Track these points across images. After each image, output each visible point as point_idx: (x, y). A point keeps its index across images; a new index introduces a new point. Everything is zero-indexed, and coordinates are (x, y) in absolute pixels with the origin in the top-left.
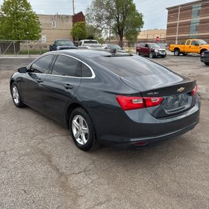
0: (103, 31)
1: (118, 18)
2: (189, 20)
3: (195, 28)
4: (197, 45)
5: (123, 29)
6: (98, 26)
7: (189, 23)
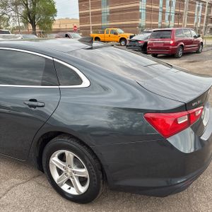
0: (11, 19)
1: (27, 5)
2: (100, 9)
3: (106, 18)
4: (116, 34)
5: (34, 17)
6: (4, 14)
7: (100, 13)
